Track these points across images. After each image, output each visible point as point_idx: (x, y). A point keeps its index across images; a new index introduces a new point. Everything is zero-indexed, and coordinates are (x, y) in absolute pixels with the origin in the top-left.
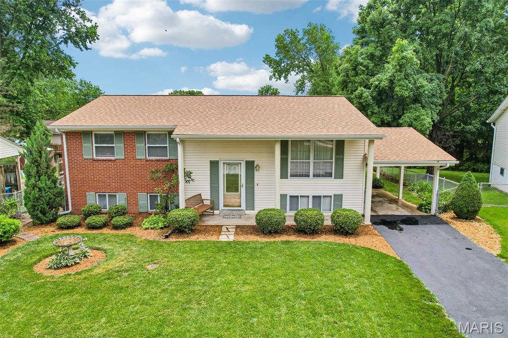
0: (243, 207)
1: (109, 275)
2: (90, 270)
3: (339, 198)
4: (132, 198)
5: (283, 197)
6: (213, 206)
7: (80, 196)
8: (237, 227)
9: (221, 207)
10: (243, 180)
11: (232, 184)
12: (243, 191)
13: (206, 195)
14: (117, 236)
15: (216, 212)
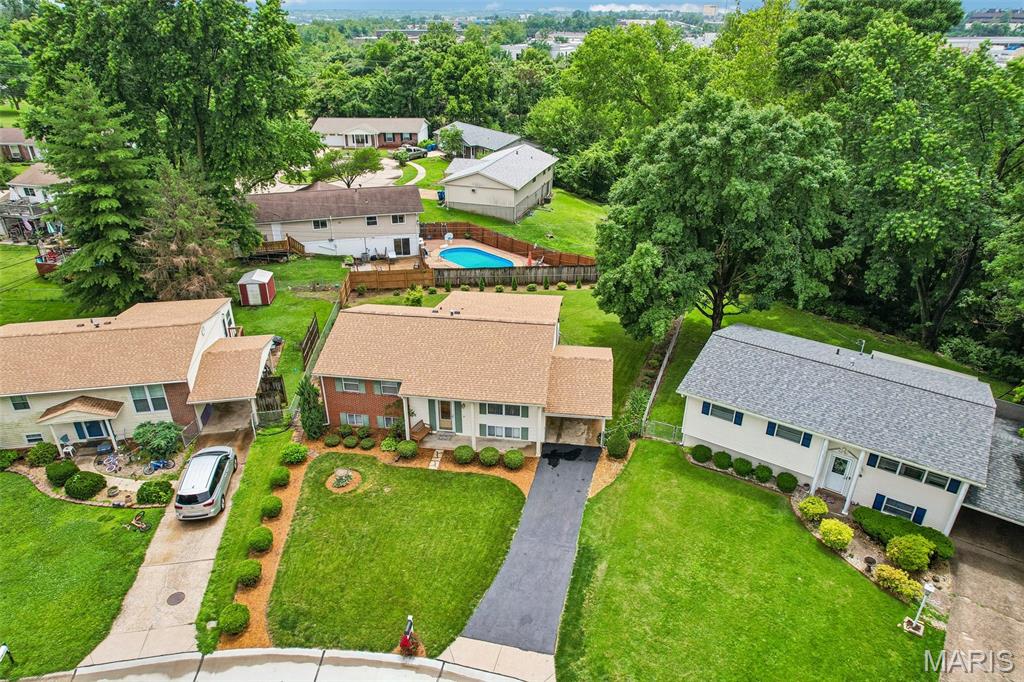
0: (454, 430)
1: (366, 494)
2: (355, 490)
3: (525, 431)
4: (372, 419)
5: (482, 427)
6: (432, 427)
7: (335, 415)
8: (446, 452)
9: (438, 429)
10: (453, 412)
11: (446, 414)
12: (453, 419)
13: (427, 421)
14: (366, 458)
15: (434, 432)
